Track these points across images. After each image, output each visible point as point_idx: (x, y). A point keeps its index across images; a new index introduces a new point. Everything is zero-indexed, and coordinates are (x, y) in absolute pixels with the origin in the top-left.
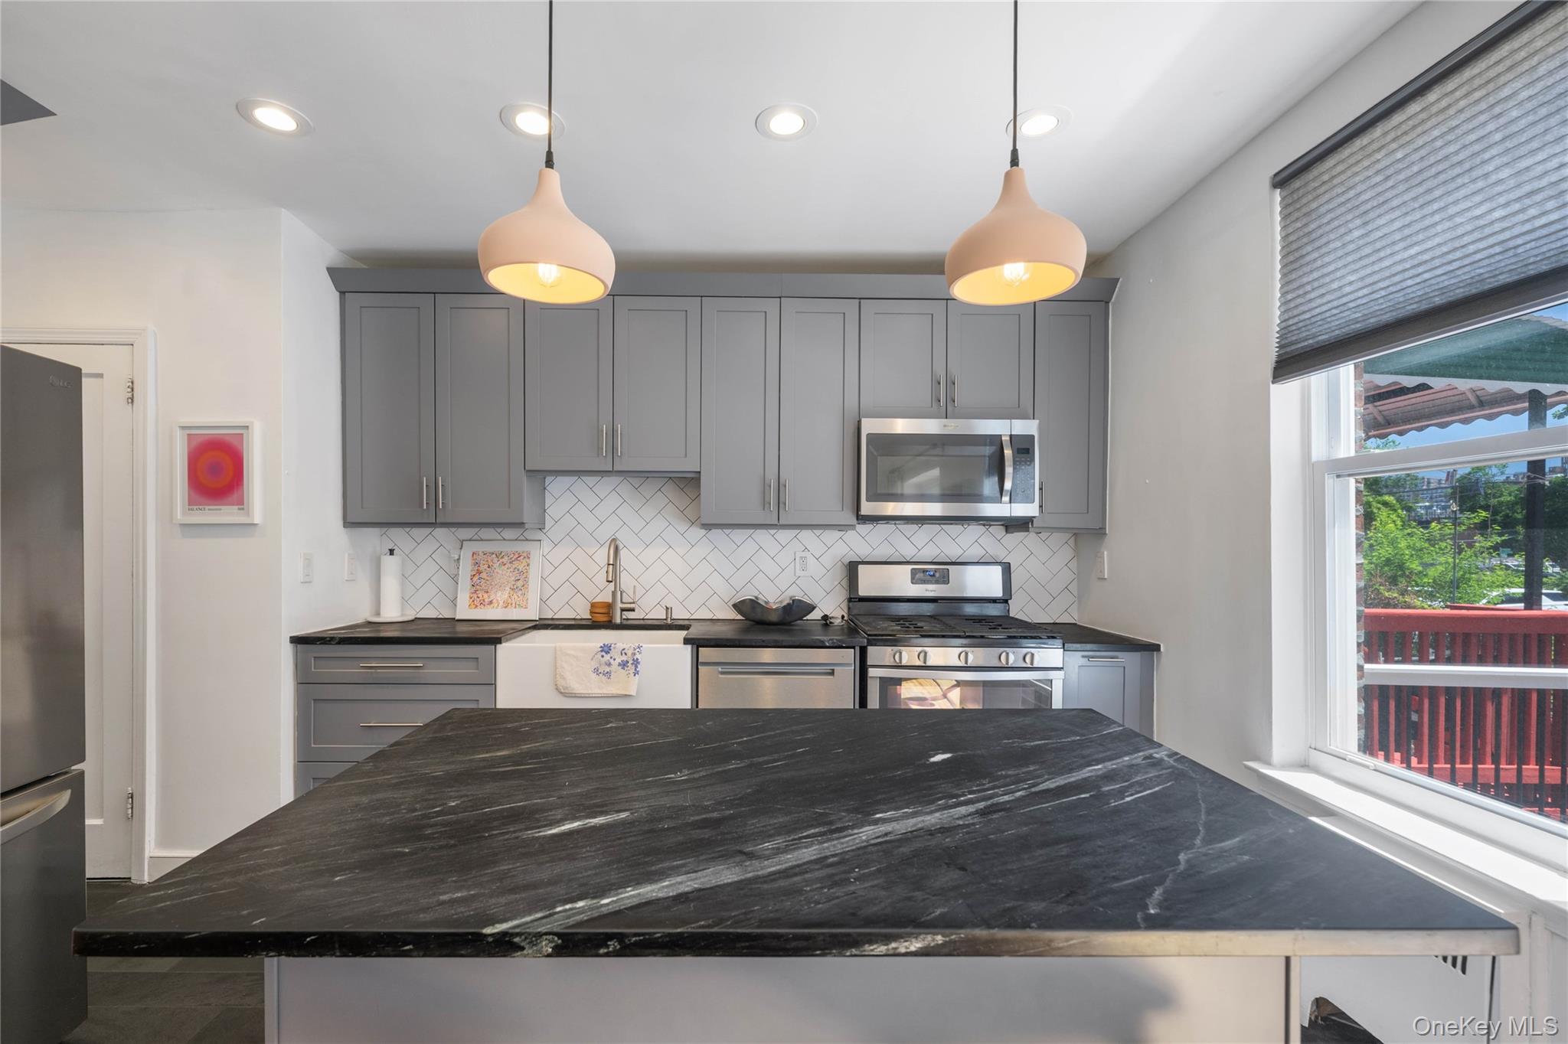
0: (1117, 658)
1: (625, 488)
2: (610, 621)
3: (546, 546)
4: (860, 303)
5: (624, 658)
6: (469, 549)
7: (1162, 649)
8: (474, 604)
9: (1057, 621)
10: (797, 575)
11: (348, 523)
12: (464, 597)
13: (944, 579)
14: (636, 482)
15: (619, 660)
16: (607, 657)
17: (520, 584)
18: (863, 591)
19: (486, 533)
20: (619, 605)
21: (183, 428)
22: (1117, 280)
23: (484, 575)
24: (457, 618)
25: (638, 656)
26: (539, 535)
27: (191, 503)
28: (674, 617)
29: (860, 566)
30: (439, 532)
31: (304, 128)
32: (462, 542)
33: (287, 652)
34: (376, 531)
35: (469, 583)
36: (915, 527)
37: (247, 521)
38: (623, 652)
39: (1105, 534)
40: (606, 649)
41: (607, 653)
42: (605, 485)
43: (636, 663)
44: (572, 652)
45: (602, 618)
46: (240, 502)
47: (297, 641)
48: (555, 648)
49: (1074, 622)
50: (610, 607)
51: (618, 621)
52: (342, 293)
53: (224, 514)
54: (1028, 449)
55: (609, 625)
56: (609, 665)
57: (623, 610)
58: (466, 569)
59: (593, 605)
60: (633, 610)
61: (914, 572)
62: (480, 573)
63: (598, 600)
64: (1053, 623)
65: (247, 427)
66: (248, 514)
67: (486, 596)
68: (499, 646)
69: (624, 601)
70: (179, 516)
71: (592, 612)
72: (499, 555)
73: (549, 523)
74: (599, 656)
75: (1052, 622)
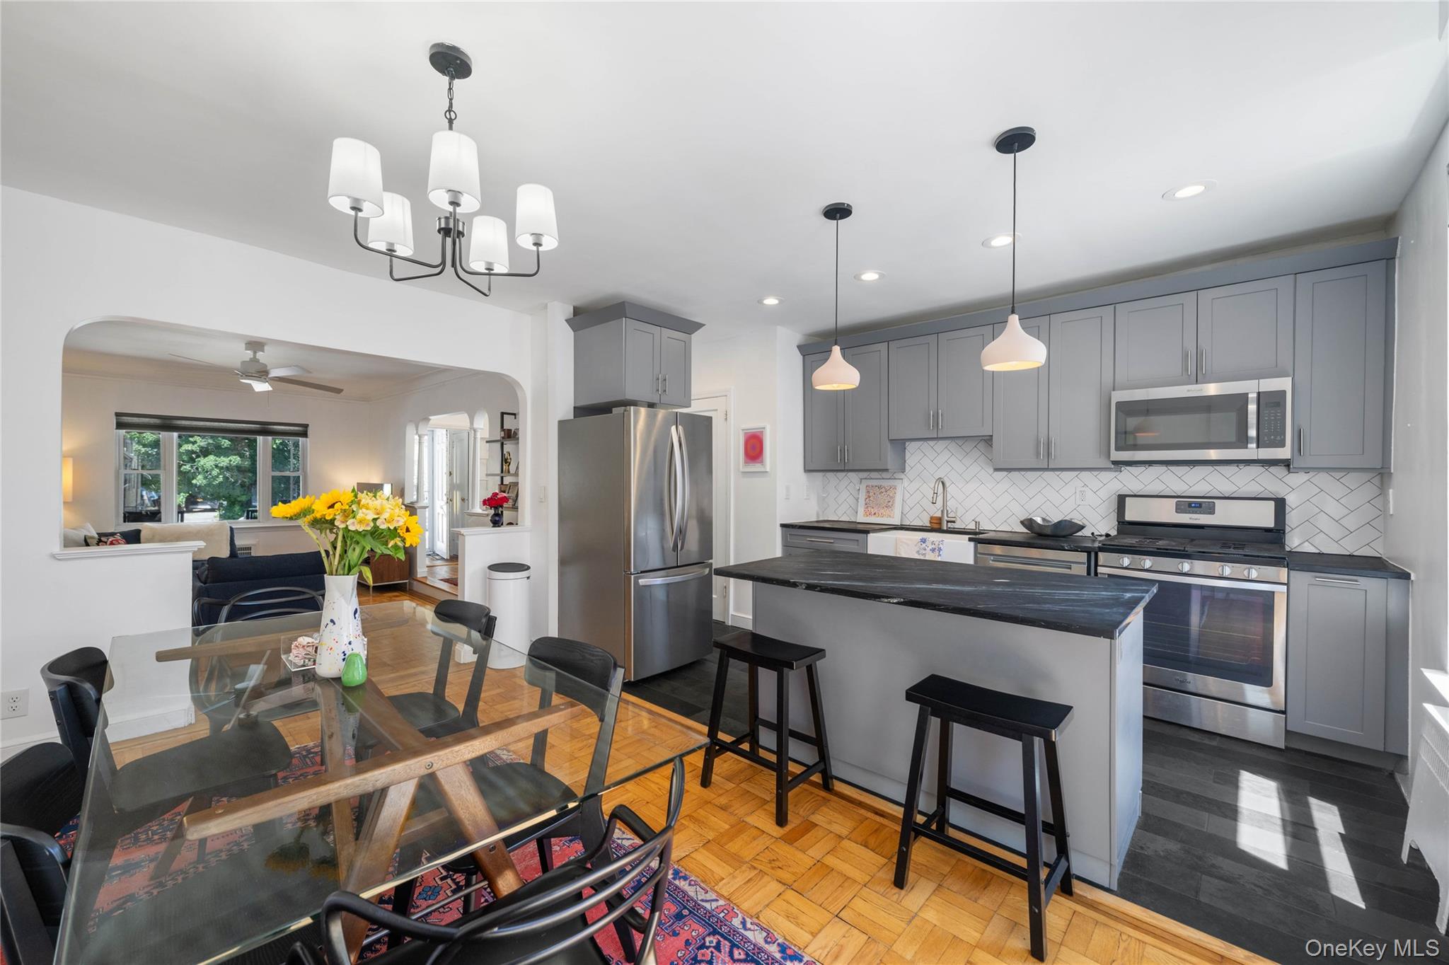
0: (1356, 581)
1: (952, 446)
2: (940, 528)
3: (906, 482)
4: (1115, 307)
5: (933, 546)
6: (865, 483)
7: (1413, 577)
8: (868, 514)
9: (1355, 554)
10: (1078, 503)
11: (807, 471)
12: (861, 510)
13: (1211, 510)
14: (960, 442)
15: (930, 547)
16: (924, 545)
17: (890, 504)
18: (1129, 517)
19: (874, 475)
20: (946, 518)
21: (743, 430)
22: (1398, 238)
23: (871, 498)
24: (858, 521)
25: (941, 546)
26: (902, 476)
27: (746, 462)
28: (981, 528)
29: (1127, 498)
30: (851, 474)
31: (781, 302)
32: (861, 479)
33: (779, 531)
34: (820, 474)
35: (864, 502)
36: (1187, 468)
37: (763, 470)
38: (933, 543)
39: (1390, 474)
40: (923, 541)
41: (924, 543)
42: (940, 445)
43: (940, 549)
44: (905, 541)
45: (936, 526)
46: (762, 462)
47: (783, 526)
48: (896, 538)
49: (1380, 556)
50: (940, 519)
51: (945, 528)
52: (804, 356)
53: (755, 467)
54: (1279, 402)
55: (940, 530)
56: (925, 549)
57: (948, 522)
58: (862, 496)
59: (931, 518)
60: (954, 522)
61: (1177, 504)
62: (870, 497)
63: (935, 515)
64: (1350, 555)
65: (764, 428)
66: (765, 467)
67: (872, 510)
68: (869, 535)
69: (949, 516)
70: (741, 469)
71: (931, 522)
72: (880, 487)
73: (907, 468)
74: (920, 544)
75: (1348, 553)
